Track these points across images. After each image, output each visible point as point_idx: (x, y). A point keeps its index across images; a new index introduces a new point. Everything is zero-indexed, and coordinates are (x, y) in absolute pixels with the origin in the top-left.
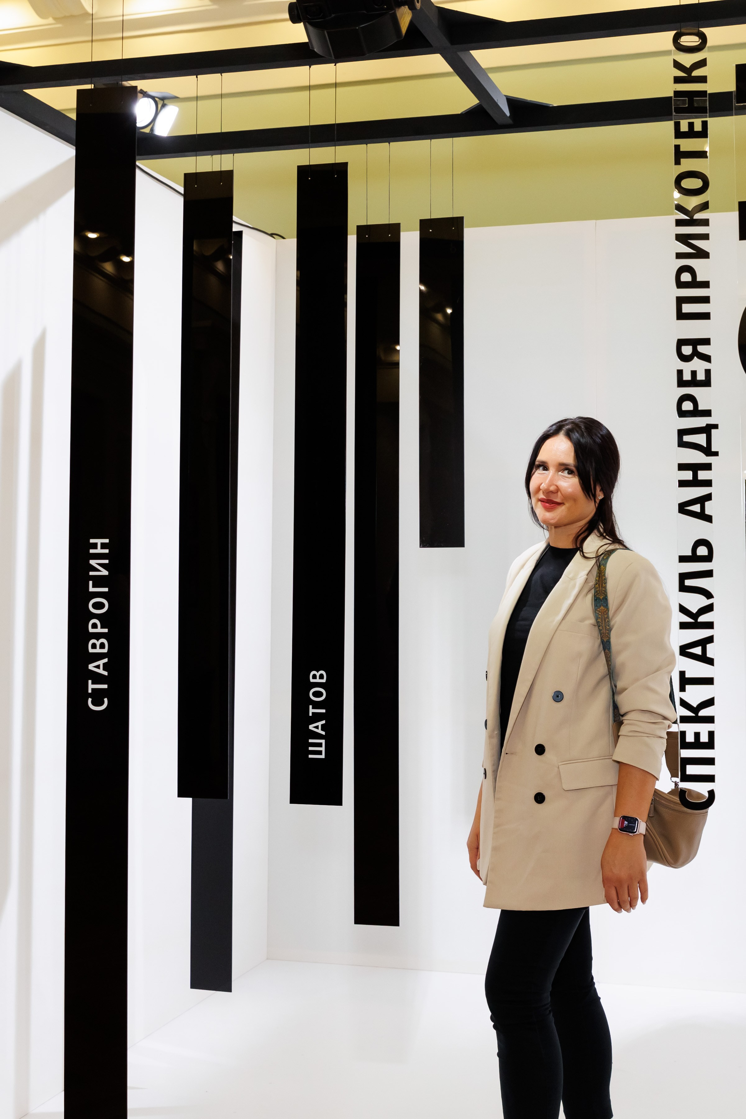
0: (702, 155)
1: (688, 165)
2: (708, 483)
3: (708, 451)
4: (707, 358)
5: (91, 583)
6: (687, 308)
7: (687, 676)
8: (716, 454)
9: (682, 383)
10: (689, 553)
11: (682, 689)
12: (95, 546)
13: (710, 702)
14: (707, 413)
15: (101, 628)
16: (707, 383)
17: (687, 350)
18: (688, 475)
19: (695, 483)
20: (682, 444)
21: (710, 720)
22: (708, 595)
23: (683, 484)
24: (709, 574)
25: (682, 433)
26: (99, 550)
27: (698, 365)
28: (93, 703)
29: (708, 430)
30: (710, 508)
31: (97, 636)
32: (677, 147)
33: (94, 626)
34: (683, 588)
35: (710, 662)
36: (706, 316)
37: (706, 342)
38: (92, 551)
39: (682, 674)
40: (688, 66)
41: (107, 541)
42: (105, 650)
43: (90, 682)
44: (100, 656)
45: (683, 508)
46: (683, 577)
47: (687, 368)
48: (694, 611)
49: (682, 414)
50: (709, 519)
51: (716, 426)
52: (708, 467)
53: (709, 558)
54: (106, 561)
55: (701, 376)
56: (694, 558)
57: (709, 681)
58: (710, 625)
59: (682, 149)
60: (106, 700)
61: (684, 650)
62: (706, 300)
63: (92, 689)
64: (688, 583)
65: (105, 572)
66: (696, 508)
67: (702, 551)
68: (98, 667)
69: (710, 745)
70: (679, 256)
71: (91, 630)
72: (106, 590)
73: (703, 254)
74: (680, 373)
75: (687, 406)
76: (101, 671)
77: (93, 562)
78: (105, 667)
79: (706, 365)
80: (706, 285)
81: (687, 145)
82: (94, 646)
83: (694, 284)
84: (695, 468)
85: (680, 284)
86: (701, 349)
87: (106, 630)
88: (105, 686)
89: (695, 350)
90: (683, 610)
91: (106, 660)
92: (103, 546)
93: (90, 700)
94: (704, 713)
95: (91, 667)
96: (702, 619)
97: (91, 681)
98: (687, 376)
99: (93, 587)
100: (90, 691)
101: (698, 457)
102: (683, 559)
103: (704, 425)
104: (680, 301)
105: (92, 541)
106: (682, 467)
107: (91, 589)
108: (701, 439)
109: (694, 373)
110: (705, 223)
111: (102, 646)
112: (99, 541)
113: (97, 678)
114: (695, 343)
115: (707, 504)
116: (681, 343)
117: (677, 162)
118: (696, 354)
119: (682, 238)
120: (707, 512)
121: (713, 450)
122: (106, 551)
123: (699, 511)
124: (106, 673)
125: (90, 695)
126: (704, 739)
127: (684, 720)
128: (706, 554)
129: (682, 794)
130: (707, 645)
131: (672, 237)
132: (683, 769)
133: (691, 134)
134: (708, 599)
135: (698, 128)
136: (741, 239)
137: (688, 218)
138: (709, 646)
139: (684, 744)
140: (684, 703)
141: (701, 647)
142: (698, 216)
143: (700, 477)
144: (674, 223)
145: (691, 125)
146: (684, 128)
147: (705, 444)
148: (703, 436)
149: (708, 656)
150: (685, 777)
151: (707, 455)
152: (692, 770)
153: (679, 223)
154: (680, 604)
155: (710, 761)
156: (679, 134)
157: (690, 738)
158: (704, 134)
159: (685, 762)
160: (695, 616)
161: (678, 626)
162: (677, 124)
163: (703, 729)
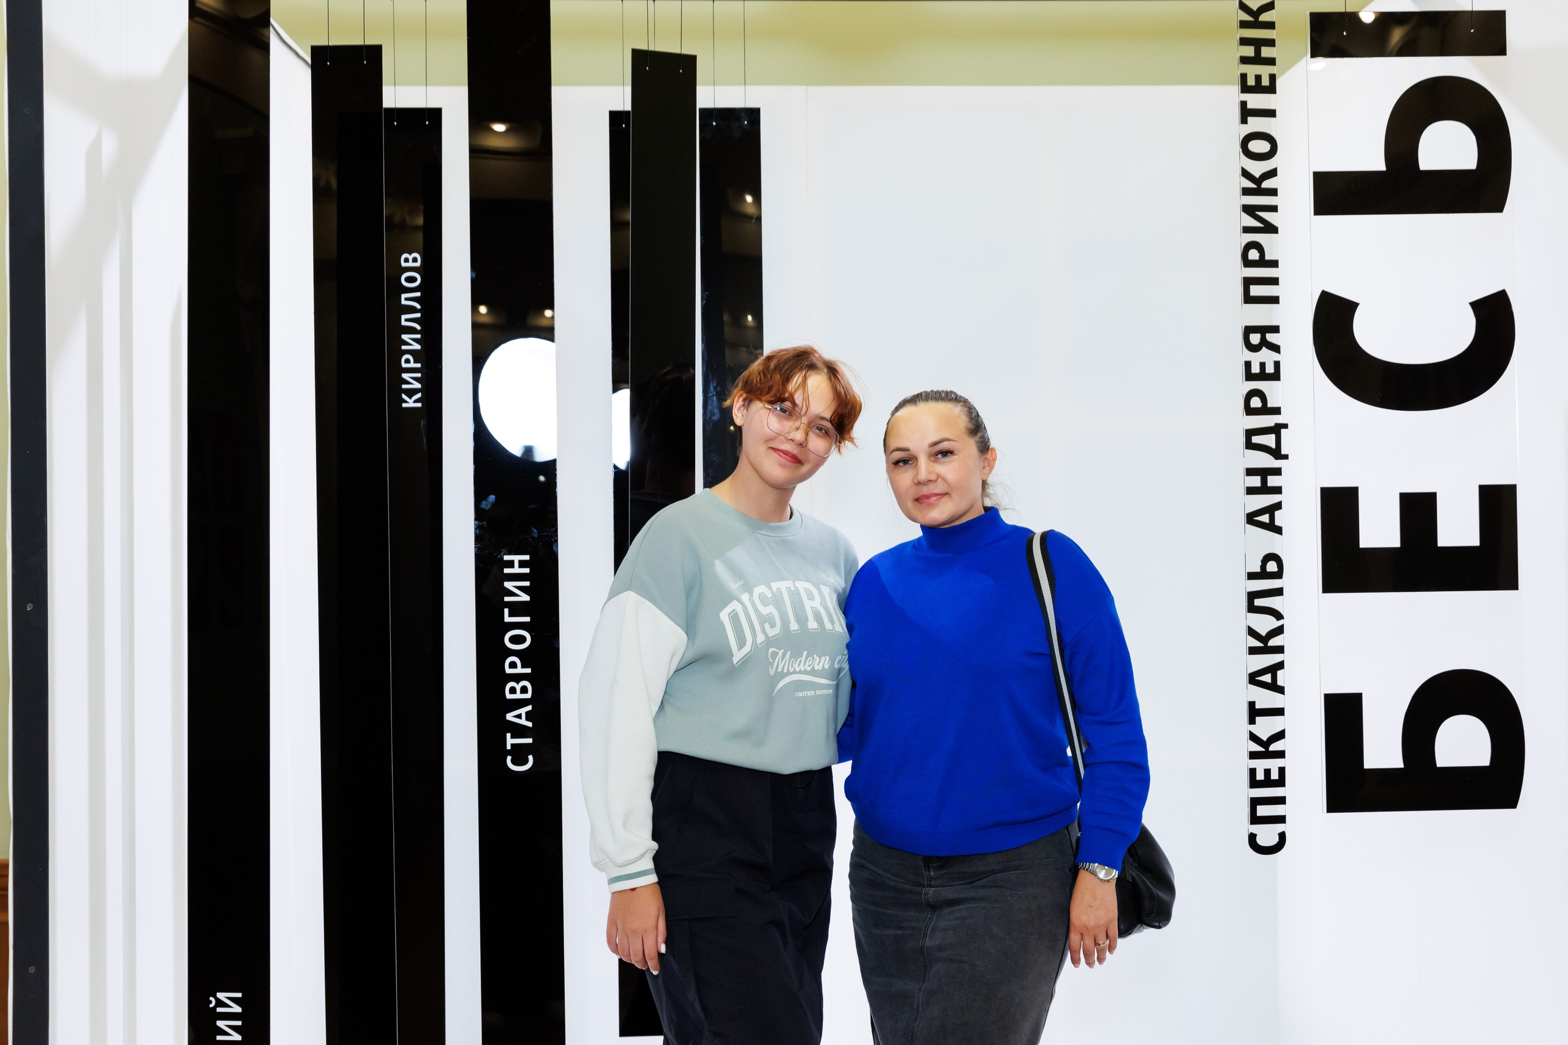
0: (1271, 113)
1: (1256, 124)
2: (1278, 490)
3: (1277, 453)
4: (1276, 348)
5: (506, 611)
6: (1256, 290)
7: (1257, 707)
8: (1286, 457)
9: (1250, 376)
10: (1258, 570)
11: (1252, 721)
12: (511, 564)
13: (1280, 735)
14: (1277, 411)
15: (523, 667)
16: (1276, 376)
17: (1255, 339)
18: (1256, 481)
19: (1264, 489)
20: (1250, 445)
21: (1281, 754)
22: (1278, 616)
23: (1251, 491)
24: (1279, 592)
25: (1250, 433)
26: (516, 570)
27: (1266, 355)
28: (514, 762)
29: (1277, 429)
30: (1280, 518)
31: (518, 678)
32: (1243, 104)
33: (513, 665)
34: (1252, 609)
35: (1281, 690)
36: (1274, 300)
37: (1275, 329)
38: (507, 571)
39: (1252, 705)
40: (1255, 9)
41: (527, 557)
42: (528, 696)
43: (508, 735)
44: (521, 703)
45: (1251, 518)
46: (1252, 596)
47: (1256, 358)
48: (1263, 634)
49: (1249, 411)
50: (1278, 530)
51: (1285, 426)
52: (1277, 472)
53: (1279, 575)
54: (527, 584)
55: (1270, 369)
56: (1263, 574)
57: (1280, 712)
58: (1280, 650)
59: (1249, 106)
60: (531, 758)
61: (1253, 678)
62: (1274, 281)
63: (512, 745)
64: (1258, 602)
65: (525, 598)
66: (1265, 518)
67: (1272, 567)
68: (519, 716)
69: (1281, 782)
70: (1247, 230)
71: (508, 671)
72: (527, 619)
73: (1271, 229)
74: (1248, 365)
75: (1256, 403)
76: (523, 722)
77: (509, 585)
78: (529, 715)
79: (1275, 356)
80: (1274, 264)
81: (1255, 101)
82: (513, 690)
83: (1263, 262)
84: (1264, 473)
85: (1247, 263)
86: (1270, 337)
87: (528, 670)
88: (529, 741)
89: (1263, 339)
90: (1252, 632)
91: (529, 708)
92: (522, 564)
93: (509, 758)
94: (1274, 747)
95: (510, 717)
96: (1272, 642)
97: (510, 734)
98: (1255, 369)
99: (510, 615)
100: (509, 747)
101: (1265, 461)
102: (1251, 576)
103: (1273, 425)
104: (1248, 282)
105: (507, 558)
106: (1250, 472)
107: (508, 619)
108: (1269, 440)
109: (1263, 365)
110: (1273, 192)
111: (524, 690)
112: (516, 558)
113: (518, 731)
114: (1264, 330)
115: (1276, 513)
116: (1248, 330)
117: (1244, 121)
118: (1264, 343)
119: (1249, 210)
120: (1277, 523)
121: (1282, 453)
122: (527, 570)
123: (1268, 521)
124: (530, 724)
125: (509, 753)
126: (1275, 776)
127: (1253, 755)
128: (1276, 569)
129: (1252, 838)
130: (1278, 672)
131: (1239, 209)
132: (1253, 811)
133: (1258, 88)
134: (1278, 620)
135: (1265, 82)
136: (1316, 214)
137: (1255, 186)
138: (1279, 673)
139: (1254, 783)
140: (1253, 737)
141: (1270, 674)
142: (1266, 184)
143: (1270, 484)
144: (1239, 191)
145: (1258, 78)
146: (1251, 82)
147: (1274, 446)
148: (1273, 436)
149: (1278, 684)
150: (1255, 819)
151: (1276, 459)
152: (1263, 811)
153: (1246, 192)
154: (1249, 627)
155: (1281, 800)
156: (1245, 89)
157: (1260, 776)
158: (1271, 89)
159: (1255, 802)
160: (1264, 639)
161: (1245, 650)
162: (1244, 77)
163: (1274, 765)
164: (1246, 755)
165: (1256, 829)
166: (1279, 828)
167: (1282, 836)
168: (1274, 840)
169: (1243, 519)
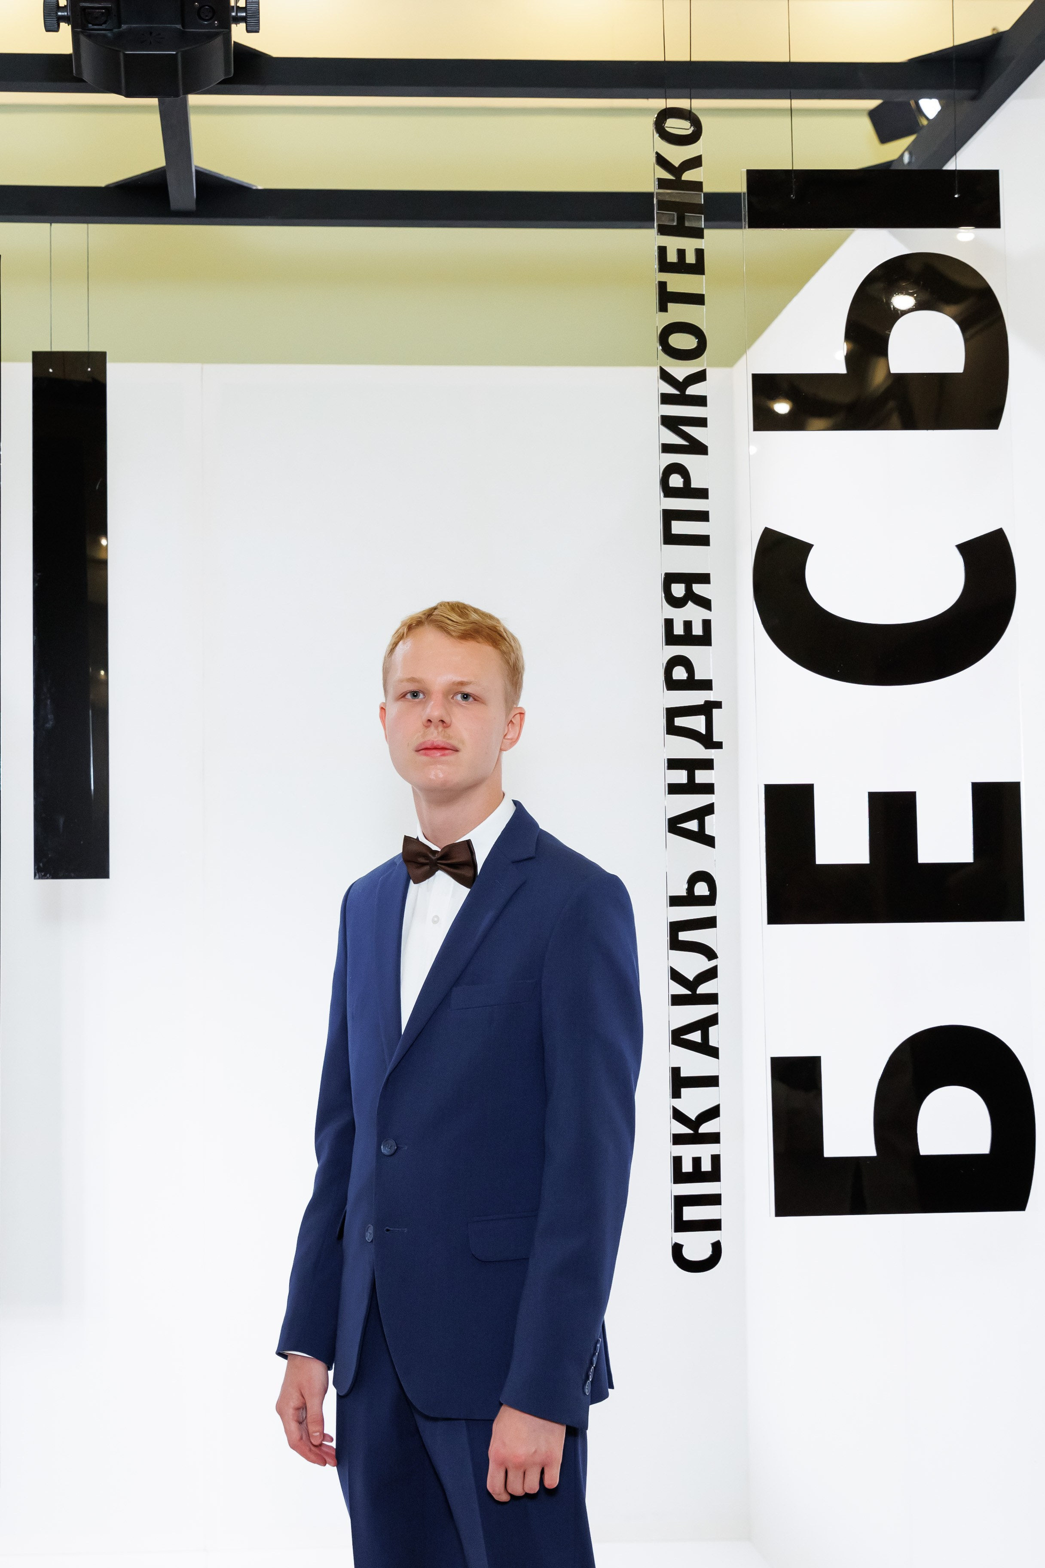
0: (698, 299)
1: (678, 312)
2: (709, 789)
3: (707, 740)
4: (705, 603)
6: (679, 527)
8: (719, 745)
9: (671, 639)
10: (684, 893)
11: (676, 1094)
13: (713, 1113)
14: (707, 685)
16: (705, 640)
17: (678, 590)
18: (680, 777)
19: (691, 787)
20: (672, 730)
21: (714, 1138)
22: (711, 954)
23: (674, 789)
24: (710, 923)
25: (672, 713)
27: (693, 613)
29: (707, 709)
30: (712, 825)
32: (662, 285)
34: (676, 944)
35: (714, 1052)
36: (703, 540)
37: (704, 579)
39: (676, 1071)
40: (677, 166)
45: (675, 825)
46: (676, 927)
47: (679, 616)
48: (691, 977)
49: (672, 684)
50: (709, 841)
51: (718, 705)
52: (708, 764)
55: (697, 630)
56: (690, 899)
57: (712, 1081)
58: (712, 999)
59: (669, 289)
61: (678, 1037)
62: (703, 516)
64: (684, 936)
66: (693, 825)
67: (701, 889)
70: (667, 448)
73: (698, 448)
74: (669, 623)
75: (679, 673)
79: (703, 614)
80: (703, 494)
81: (678, 283)
83: (687, 491)
84: (691, 765)
85: (669, 492)
86: (698, 589)
89: (689, 590)
90: (676, 976)
94: (705, 1128)
96: (703, 989)
98: (679, 630)
101: (693, 750)
102: (675, 901)
103: (702, 703)
104: (669, 516)
106: (673, 764)
108: (698, 723)
109: (688, 625)
110: (701, 401)
114: (690, 579)
115: (708, 819)
116: (670, 579)
117: (663, 308)
118: (691, 596)
119: (669, 422)
120: (707, 832)
121: (715, 739)
123: (696, 829)
126: (706, 1166)
127: (678, 1139)
128: (707, 893)
129: (677, 1249)
130: (710, 1028)
131: (657, 421)
132: (678, 1213)
133: (681, 267)
134: (709, 960)
135: (690, 259)
136: (755, 429)
137: (678, 393)
138: (712, 1030)
139: (679, 1177)
140: (678, 1116)
141: (700, 1032)
142: (692, 390)
143: (698, 780)
144: (657, 399)
145: (681, 253)
146: (672, 257)
147: (703, 731)
148: (702, 719)
149: (711, 1044)
150: (681, 1225)
151: (707, 747)
152: (691, 1213)
153: (666, 399)
154: (672, 968)
155: (715, 1200)
156: (665, 266)
157: (687, 1167)
158: (698, 268)
159: (681, 1202)
160: (691, 985)
161: (667, 1000)
162: (662, 251)
163: (704, 1152)
164: (669, 1139)
165: (682, 1238)
166: (712, 1236)
167: (717, 1247)
168: (705, 1253)
169: (664, 826)
